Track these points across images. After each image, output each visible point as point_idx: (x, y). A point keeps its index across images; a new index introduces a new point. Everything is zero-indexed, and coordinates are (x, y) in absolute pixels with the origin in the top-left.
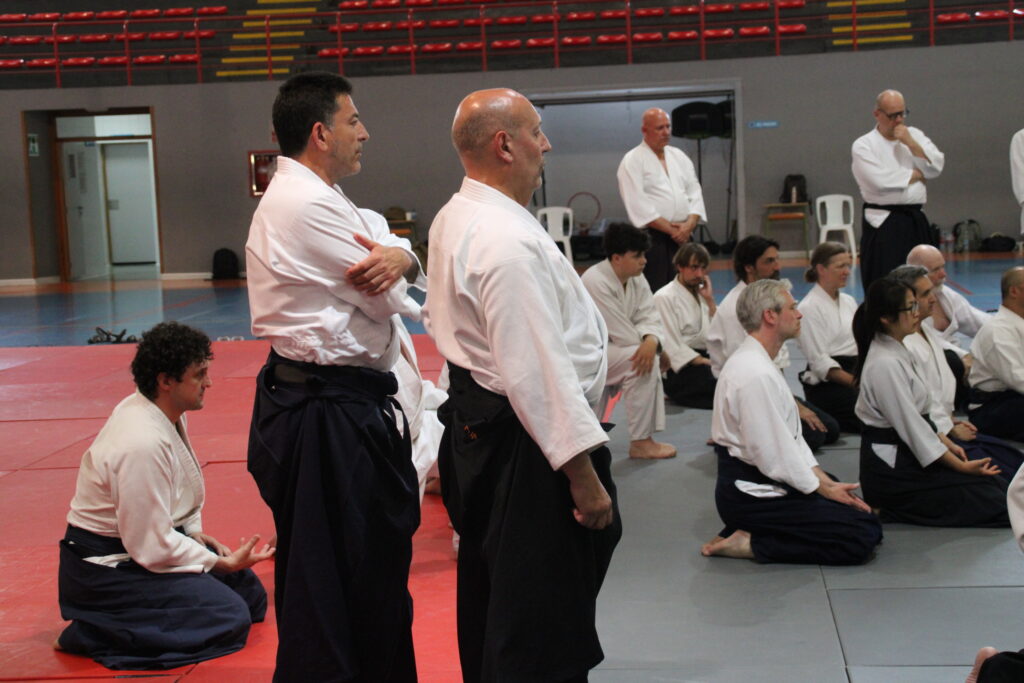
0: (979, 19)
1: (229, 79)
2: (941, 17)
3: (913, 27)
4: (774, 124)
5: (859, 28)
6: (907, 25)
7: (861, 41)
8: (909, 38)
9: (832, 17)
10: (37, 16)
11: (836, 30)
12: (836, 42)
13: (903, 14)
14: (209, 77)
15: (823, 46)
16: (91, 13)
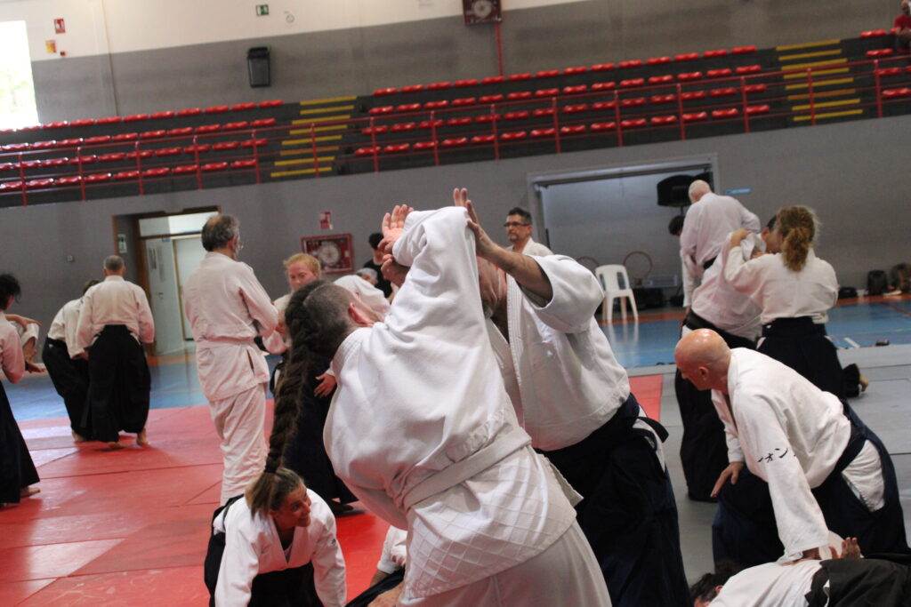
1: (282, 179)
2: (887, 93)
3: (861, 102)
4: (747, 191)
5: (817, 106)
6: (857, 101)
7: (818, 116)
8: (860, 111)
9: (791, 98)
10: (119, 137)
11: (796, 108)
12: (796, 119)
13: (852, 91)
14: (265, 179)
15: (785, 122)
16: (163, 131)
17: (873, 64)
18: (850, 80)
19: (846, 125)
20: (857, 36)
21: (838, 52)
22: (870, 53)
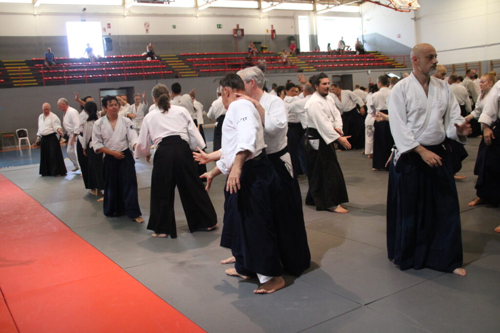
0: (55, 79)
3: (37, 81)
5: (23, 81)
6: (35, 80)
7: (24, 84)
8: (37, 84)
9: (11, 78)
11: (14, 81)
12: (15, 85)
13: (33, 77)
15: (11, 86)
17: (41, 68)
18: (31, 73)
19: (34, 88)
20: (30, 59)
21: (25, 64)
22: (36, 65)
